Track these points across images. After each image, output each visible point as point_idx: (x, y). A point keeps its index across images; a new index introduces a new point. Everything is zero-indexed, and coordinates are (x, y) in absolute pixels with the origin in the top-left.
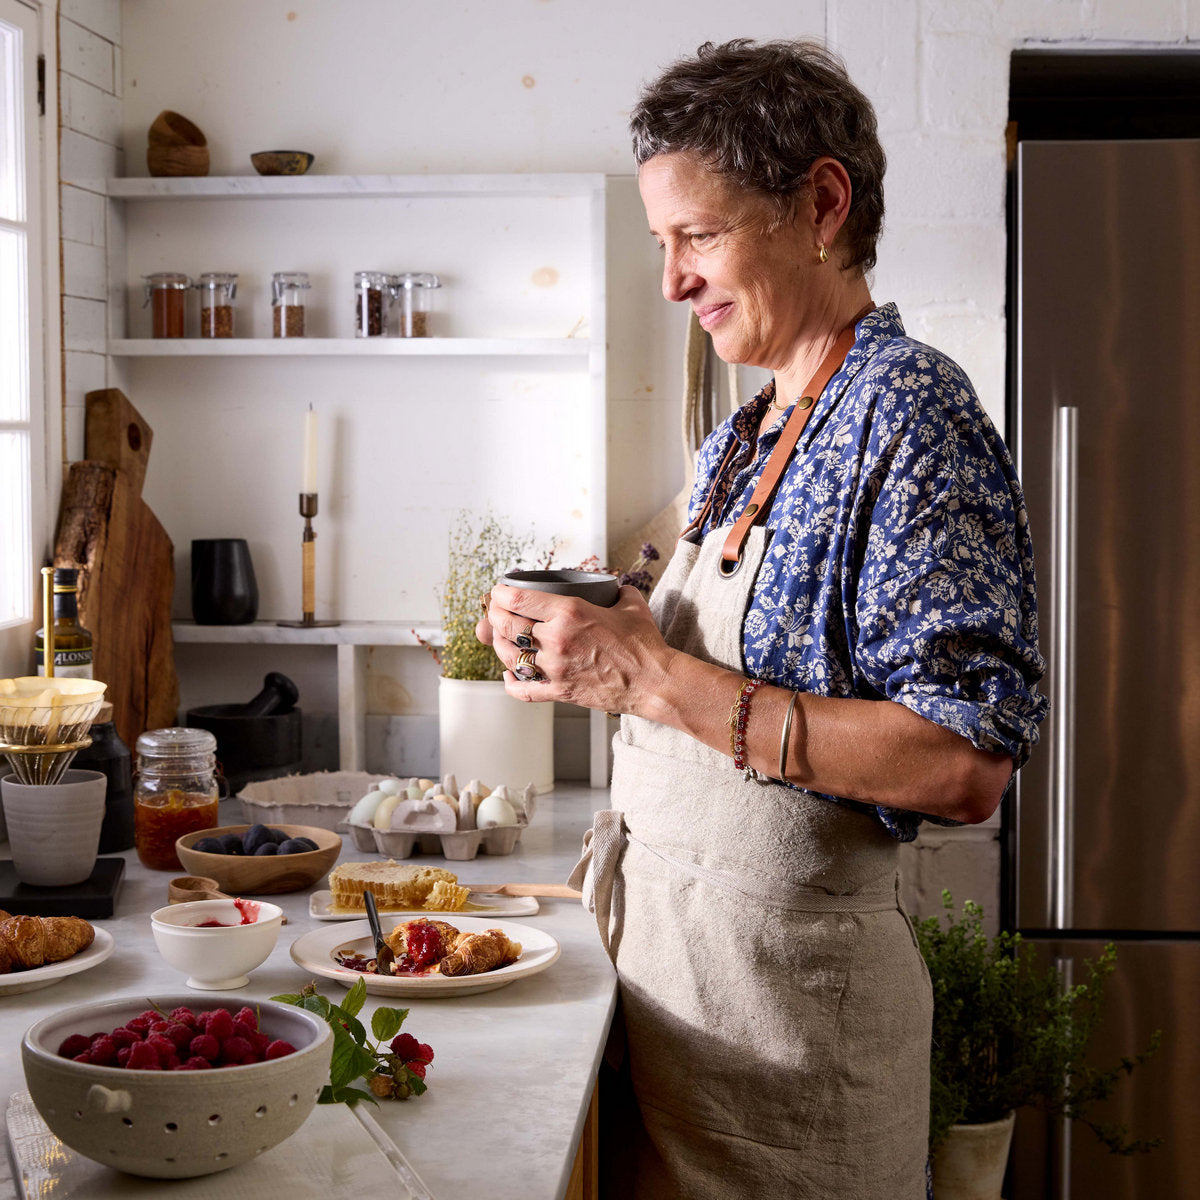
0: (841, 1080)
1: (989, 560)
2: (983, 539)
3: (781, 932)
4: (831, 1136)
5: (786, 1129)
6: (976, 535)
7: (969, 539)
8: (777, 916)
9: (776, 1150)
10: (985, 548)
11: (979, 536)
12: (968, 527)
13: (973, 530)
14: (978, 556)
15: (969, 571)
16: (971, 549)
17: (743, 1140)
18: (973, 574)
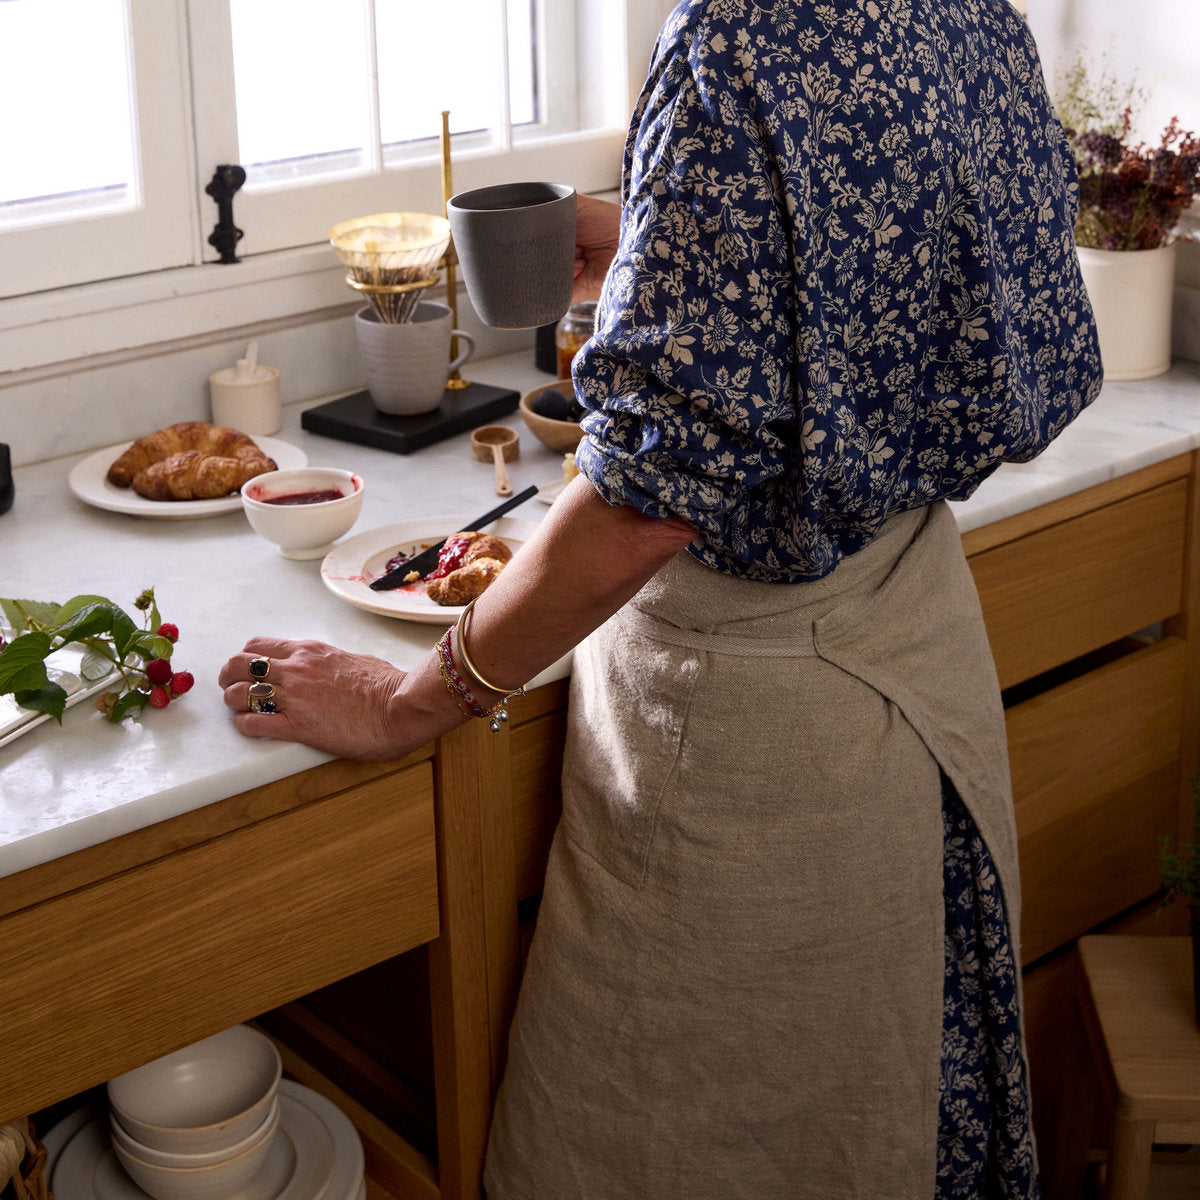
0: (675, 832)
1: (694, 265)
2: (696, 237)
3: (625, 654)
4: (667, 887)
5: (624, 863)
6: (689, 230)
7: (675, 234)
8: (627, 635)
9: (615, 881)
10: (695, 249)
11: (693, 233)
12: (678, 218)
13: (686, 224)
14: (679, 258)
15: (660, 275)
16: (675, 247)
17: (590, 858)
18: (664, 279)
